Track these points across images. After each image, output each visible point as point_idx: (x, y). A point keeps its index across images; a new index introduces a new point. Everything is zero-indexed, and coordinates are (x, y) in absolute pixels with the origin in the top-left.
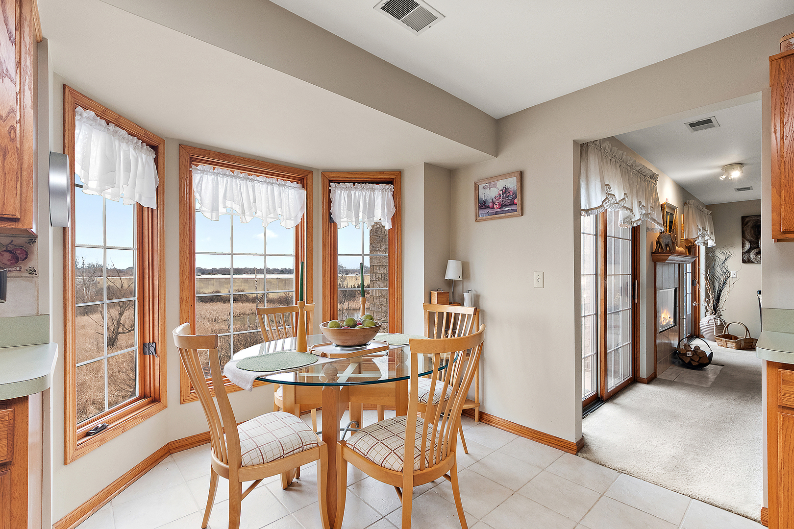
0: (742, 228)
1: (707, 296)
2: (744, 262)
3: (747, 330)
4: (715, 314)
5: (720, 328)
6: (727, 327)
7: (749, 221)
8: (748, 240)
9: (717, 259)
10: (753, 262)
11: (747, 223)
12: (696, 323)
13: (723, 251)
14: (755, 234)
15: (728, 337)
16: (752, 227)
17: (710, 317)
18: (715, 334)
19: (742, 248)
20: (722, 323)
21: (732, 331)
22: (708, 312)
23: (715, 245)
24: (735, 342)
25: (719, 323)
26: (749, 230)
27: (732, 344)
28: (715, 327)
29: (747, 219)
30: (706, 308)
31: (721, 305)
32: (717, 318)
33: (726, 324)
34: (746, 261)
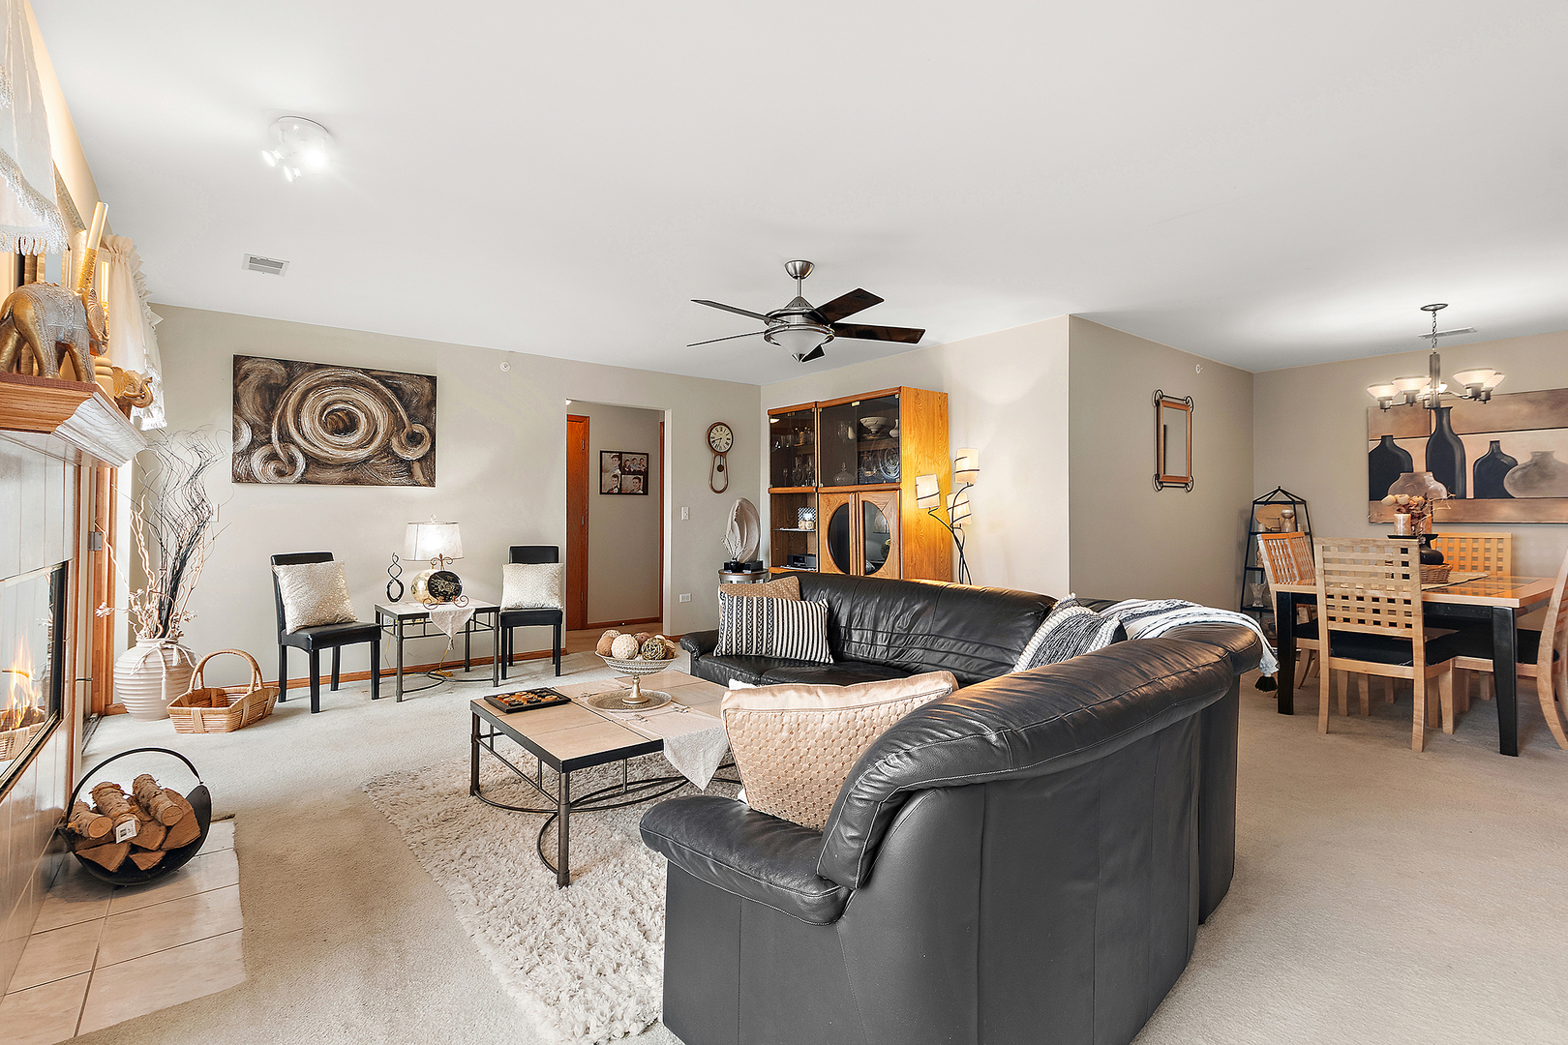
0: (235, 387)
1: (137, 579)
2: (237, 479)
3: (257, 669)
4: (162, 636)
5: (177, 676)
6: (201, 670)
7: (252, 371)
8: (247, 421)
9: (177, 466)
10: (257, 482)
11: (246, 376)
12: (100, 671)
13: (196, 443)
14: (263, 408)
15: (203, 698)
16: (258, 388)
17: (147, 645)
18: (163, 698)
19: (234, 439)
20: (184, 660)
21: (213, 678)
22: (142, 632)
23: (165, 425)
24: (230, 712)
25: (176, 659)
26: (251, 395)
27: (219, 717)
28: (164, 675)
29: (247, 365)
30: (133, 617)
31: (179, 605)
32: (169, 646)
33: (193, 660)
34: (243, 477)
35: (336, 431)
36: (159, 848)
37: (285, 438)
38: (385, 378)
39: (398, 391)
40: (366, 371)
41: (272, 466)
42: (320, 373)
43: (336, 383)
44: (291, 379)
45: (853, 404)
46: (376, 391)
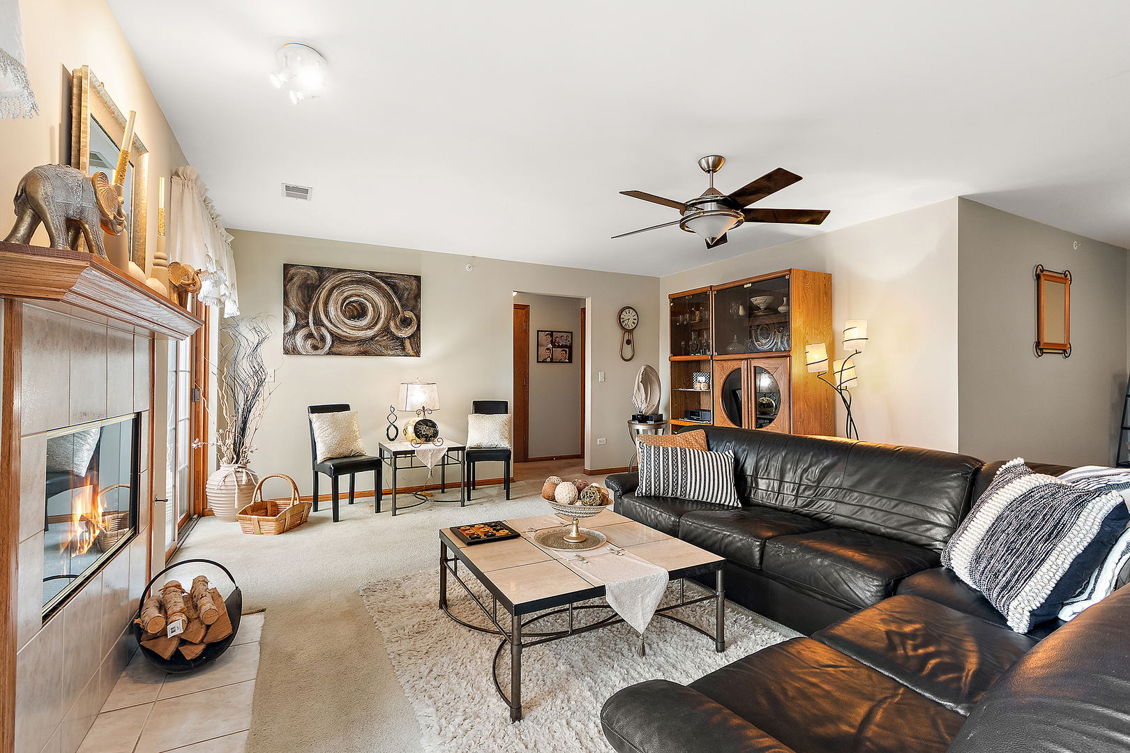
0: (285, 286)
1: (221, 423)
2: (287, 352)
3: (296, 489)
4: (237, 462)
5: (245, 491)
6: (260, 488)
7: (295, 274)
8: (293, 311)
9: (244, 342)
10: (300, 354)
11: (292, 279)
12: (199, 485)
13: (255, 325)
14: (303, 301)
15: (263, 509)
16: (300, 287)
17: (228, 469)
18: (236, 507)
19: (284, 324)
20: (249, 480)
21: (268, 494)
22: (224, 459)
23: (238, 314)
24: (277, 520)
25: (244, 479)
26: (295, 292)
27: (270, 524)
28: (236, 491)
29: (292, 271)
30: (219, 450)
31: (247, 441)
32: (240, 470)
33: (256, 479)
34: (290, 351)
35: (352, 317)
36: (202, 641)
37: (318, 322)
38: (386, 278)
39: (394, 287)
40: (372, 273)
41: (309, 342)
42: (341, 276)
43: (352, 282)
44: (321, 280)
45: (745, 286)
46: (379, 288)
